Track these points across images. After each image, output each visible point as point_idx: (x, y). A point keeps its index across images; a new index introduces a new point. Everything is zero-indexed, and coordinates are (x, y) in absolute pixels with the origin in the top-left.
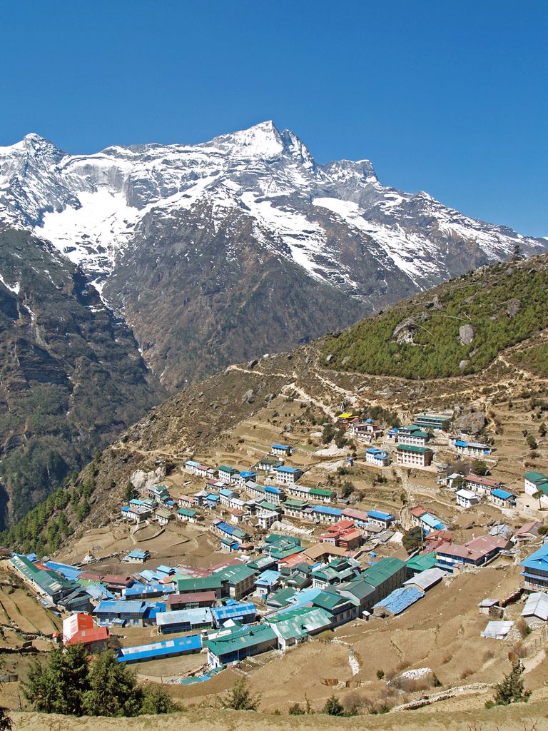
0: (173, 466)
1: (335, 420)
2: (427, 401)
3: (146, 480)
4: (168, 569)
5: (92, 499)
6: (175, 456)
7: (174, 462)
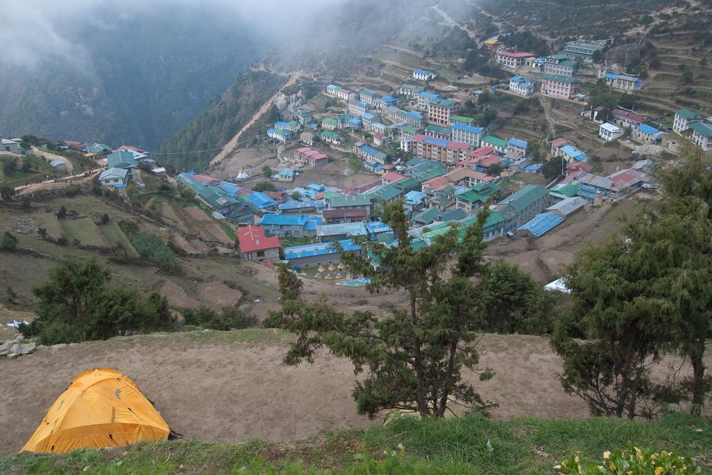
0: (315, 89)
1: (480, 46)
2: (579, 28)
3: (288, 103)
4: (318, 187)
5: (236, 120)
6: (315, 79)
7: (315, 85)
